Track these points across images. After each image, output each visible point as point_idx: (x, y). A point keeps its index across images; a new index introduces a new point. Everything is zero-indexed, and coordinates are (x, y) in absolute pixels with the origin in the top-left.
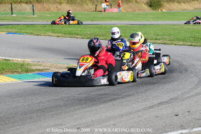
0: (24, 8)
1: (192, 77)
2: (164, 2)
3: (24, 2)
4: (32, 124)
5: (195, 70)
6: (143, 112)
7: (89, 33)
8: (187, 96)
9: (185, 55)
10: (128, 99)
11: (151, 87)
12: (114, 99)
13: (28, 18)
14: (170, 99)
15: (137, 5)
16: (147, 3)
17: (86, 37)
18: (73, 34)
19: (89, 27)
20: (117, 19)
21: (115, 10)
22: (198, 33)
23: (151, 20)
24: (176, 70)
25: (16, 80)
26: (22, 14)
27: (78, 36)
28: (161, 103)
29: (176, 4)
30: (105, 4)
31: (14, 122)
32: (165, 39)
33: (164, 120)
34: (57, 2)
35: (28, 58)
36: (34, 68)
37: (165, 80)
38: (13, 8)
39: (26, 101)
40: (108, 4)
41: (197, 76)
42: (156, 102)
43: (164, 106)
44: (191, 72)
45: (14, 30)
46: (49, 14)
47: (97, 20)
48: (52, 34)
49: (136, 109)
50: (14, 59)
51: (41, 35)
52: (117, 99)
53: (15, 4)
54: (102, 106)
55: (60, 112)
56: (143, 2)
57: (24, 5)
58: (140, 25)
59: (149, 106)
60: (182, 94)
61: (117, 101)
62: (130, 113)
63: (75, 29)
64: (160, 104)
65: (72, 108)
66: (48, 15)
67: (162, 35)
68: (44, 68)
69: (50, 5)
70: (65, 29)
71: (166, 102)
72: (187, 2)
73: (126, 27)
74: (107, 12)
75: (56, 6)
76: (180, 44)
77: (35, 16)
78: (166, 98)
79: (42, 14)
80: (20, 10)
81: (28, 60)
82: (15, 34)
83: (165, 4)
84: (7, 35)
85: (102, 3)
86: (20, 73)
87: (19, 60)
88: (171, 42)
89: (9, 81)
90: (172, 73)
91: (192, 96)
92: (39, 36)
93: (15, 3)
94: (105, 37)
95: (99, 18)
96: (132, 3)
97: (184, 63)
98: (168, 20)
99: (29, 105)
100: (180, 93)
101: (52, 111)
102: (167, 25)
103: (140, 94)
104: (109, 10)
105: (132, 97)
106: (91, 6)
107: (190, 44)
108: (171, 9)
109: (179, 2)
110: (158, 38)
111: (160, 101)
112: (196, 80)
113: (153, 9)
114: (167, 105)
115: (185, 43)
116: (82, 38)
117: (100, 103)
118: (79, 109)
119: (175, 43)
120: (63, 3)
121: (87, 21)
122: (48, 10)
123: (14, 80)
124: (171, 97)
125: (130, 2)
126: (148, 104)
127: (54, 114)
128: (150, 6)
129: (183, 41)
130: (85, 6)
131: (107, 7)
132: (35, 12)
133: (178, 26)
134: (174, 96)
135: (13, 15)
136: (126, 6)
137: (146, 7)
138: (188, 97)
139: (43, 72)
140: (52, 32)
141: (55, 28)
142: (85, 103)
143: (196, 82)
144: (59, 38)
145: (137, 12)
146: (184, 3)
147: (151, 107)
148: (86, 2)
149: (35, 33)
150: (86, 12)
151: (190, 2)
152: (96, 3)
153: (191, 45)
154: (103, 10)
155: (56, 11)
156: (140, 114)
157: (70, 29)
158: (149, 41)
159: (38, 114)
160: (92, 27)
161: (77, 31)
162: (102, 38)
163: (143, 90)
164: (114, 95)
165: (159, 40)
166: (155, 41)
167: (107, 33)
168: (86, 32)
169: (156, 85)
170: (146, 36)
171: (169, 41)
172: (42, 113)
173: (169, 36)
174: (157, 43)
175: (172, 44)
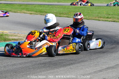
6: (93, 74)
7: (55, 11)
10: (83, 64)
11: (102, 55)
12: (72, 64)
18: (43, 12)
19: (56, 7)
32: (115, 18)
35: (6, 30)
36: (11, 38)
42: (104, 67)
43: (111, 70)
48: (26, 12)
49: (88, 72)
51: (17, 12)
52: (74, 63)
54: (62, 69)
59: (99, 70)
61: (74, 65)
63: (44, 8)
65: (39, 70)
68: (19, 38)
70: (37, 8)
71: (113, 68)
78: (112, 64)
81: (6, 32)
92: (16, 13)
94: (67, 15)
99: (5, 67)
101: (23, 72)
103: (92, 61)
105: (86, 63)
111: (107, 66)
114: (113, 70)
117: (61, 67)
121: (55, 2)
124: (117, 64)
126: (98, 68)
127: (24, 74)
140: (26, 10)
141: (29, 7)
142: (49, 67)
144: (32, 15)
147: (100, 71)
149: (13, 10)
157: (41, 8)
158: (102, 19)
159: (12, 74)
160: (58, 7)
161: (46, 9)
162: (65, 16)
163: (95, 57)
164: (72, 60)
165: (110, 18)
166: (107, 19)
167: (69, 12)
168: (52, 11)
169: (105, 54)
170: (99, 15)
171: (118, 19)
172: (15, 73)
173: (118, 15)
174: (108, 21)
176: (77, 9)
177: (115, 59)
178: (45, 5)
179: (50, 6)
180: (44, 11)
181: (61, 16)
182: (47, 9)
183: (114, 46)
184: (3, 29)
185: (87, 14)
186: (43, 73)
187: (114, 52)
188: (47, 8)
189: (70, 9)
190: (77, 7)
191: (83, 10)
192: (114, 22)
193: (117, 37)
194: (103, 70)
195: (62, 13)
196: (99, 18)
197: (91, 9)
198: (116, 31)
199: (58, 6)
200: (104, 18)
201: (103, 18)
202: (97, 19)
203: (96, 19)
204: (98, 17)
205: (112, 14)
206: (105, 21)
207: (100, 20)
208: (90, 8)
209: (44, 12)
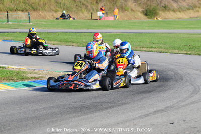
0: (19, 16)
1: (187, 86)
2: (159, 10)
3: (19, 10)
4: (27, 132)
5: (191, 79)
7: (84, 40)
8: (182, 104)
9: (180, 64)
10: (124, 107)
11: (147, 95)
13: (24, 26)
14: (165, 108)
15: (133, 13)
16: (143, 12)
17: (82, 45)
18: (68, 42)
19: (85, 35)
20: (112, 27)
21: (111, 18)
22: (194, 42)
23: (147, 28)
24: (172, 78)
25: (11, 88)
26: (18, 22)
27: (74, 44)
28: (157, 112)
29: (172, 13)
30: (101, 12)
31: (9, 129)
32: (161, 47)
33: (159, 129)
34: (53, 10)
35: (24, 66)
36: (29, 75)
37: (161, 88)
38: (9, 15)
39: (22, 108)
40: (103, 12)
41: (193, 85)
42: (152, 110)
43: (160, 114)
44: (187, 81)
45: (10, 38)
46: (45, 22)
47: (93, 28)
49: (131, 117)
50: (10, 67)
52: (113, 107)
53: (10, 12)
54: (98, 114)
55: (56, 119)
56: (139, 11)
57: (20, 13)
58: (135, 33)
60: (178, 103)
61: (112, 109)
62: (126, 121)
63: (70, 37)
64: (155, 112)
65: (68, 116)
66: (43, 23)
67: (158, 44)
68: (40, 75)
69: (45, 13)
70: (61, 37)
71: (162, 111)
72: (183, 11)
73: (123, 35)
74: (102, 20)
75: (51, 14)
76: (176, 52)
77: (31, 24)
78: (161, 106)
79: (38, 22)
80: (16, 18)
81: (24, 68)
82: (11, 41)
83: (161, 12)
84: (3, 42)
85: (97, 11)
86: (15, 81)
87: (15, 67)
88: (167, 51)
89: (5, 88)
90: (167, 81)
91: (187, 105)
93: (11, 10)
95: (94, 26)
96: (128, 11)
97: (180, 72)
98: (164, 28)
99: (24, 113)
100: (175, 101)
101: (48, 119)
102: (162, 33)
103: (135, 103)
104: (104, 18)
105: (128, 105)
106: (87, 14)
107: (186, 52)
108: (167, 17)
109: (174, 11)
110: (153, 46)
111: (155, 109)
112: (191, 88)
113: (148, 18)
114: (163, 113)
115: (181, 52)
116: (78, 46)
117: (96, 111)
118: (74, 117)
119: (170, 52)
120: (59, 11)
122: (44, 18)
123: (10, 88)
124: (167, 106)
125: (126, 10)
126: (144, 112)
127: (49, 122)
128: (146, 14)
129: (179, 49)
130: (81, 14)
131: (103, 15)
132: (31, 20)
133: (173, 35)
134: (169, 105)
135: (9, 23)
136: (122, 14)
137: (141, 15)
138: (184, 106)
139: (39, 80)
140: (48, 40)
141: (51, 36)
142: (81, 111)
143: (192, 91)
145: (133, 20)
146: (180, 11)
147: (147, 115)
148: (81, 10)
150: (82, 20)
151: (185, 10)
152: (92, 11)
153: (186, 54)
154: (99, 18)
155: (52, 19)
156: (135, 122)
157: (66, 37)
158: (144, 49)
159: (34, 122)
160: (88, 35)
161: (73, 38)
163: (138, 98)
164: (110, 103)
165: (155, 48)
166: (149, 49)
168: (81, 40)
169: (152, 93)
170: (141, 44)
171: (164, 49)
172: (37, 121)
173: (164, 44)
174: (152, 52)
175: (167, 53)
177: (165, 100)
179: (78, 34)
180: (70, 41)
183: (162, 83)
184: (19, 64)
186: (74, 120)
187: (162, 91)
188: (74, 36)
192: (160, 52)
194: (150, 114)
197: (130, 37)
198: (163, 64)
199: (88, 34)
201: (146, 48)
202: (139, 49)
203: (137, 49)
204: (140, 46)
205: (157, 42)
207: (142, 51)
208: (128, 36)
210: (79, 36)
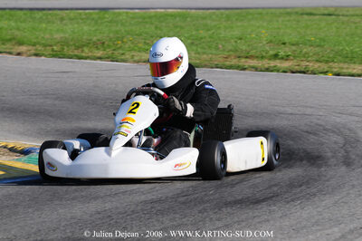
7: (58, 36)
27: (23, 49)
32: (306, 56)
67: (296, 44)
76: (354, 71)
88: (324, 67)
94: (109, 52)
110: (282, 53)
116: (36, 55)
119: (335, 70)
160: (71, 19)
161: (18, 29)
162: (99, 53)
165: (287, 58)
166: (272, 63)
167: (118, 39)
168: (47, 36)
170: (244, 48)
171: (317, 61)
173: (318, 46)
174: (278, 71)
175: (325, 73)
176: (152, 24)
177: (302, 228)
178: (12, 12)
180: (8, 37)
181: (84, 54)
182: (23, 25)
185: (192, 43)
187: (298, 199)
188: (24, 21)
189: (122, 24)
190: (150, 17)
191: (177, 27)
192: (304, 72)
193: (315, 134)
195: (87, 45)
196: (243, 60)
197: (209, 22)
198: (309, 111)
199: (72, 14)
200: (262, 57)
201: (257, 57)
202: (234, 62)
203: (227, 63)
204: (238, 54)
205: (295, 40)
206: (267, 70)
207: (244, 69)
208: (204, 18)
209: (10, 40)
210: (41, 20)
